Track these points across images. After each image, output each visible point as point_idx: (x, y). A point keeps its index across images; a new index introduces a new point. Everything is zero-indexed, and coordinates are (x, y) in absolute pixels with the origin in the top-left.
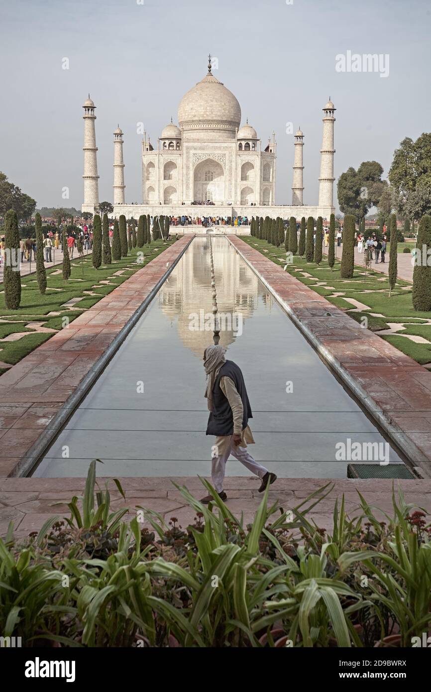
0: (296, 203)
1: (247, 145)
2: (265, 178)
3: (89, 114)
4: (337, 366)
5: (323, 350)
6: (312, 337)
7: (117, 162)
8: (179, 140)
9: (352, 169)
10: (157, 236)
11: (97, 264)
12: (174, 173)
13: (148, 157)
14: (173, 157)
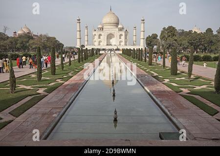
0: (134, 45)
1: (121, 29)
2: (126, 38)
3: (79, 22)
4: (151, 93)
5: (146, 88)
6: (142, 84)
7: (86, 34)
8: (102, 28)
9: (149, 36)
10: (97, 54)
11: (79, 62)
12: (101, 37)
13: (94, 33)
14: (101, 33)
